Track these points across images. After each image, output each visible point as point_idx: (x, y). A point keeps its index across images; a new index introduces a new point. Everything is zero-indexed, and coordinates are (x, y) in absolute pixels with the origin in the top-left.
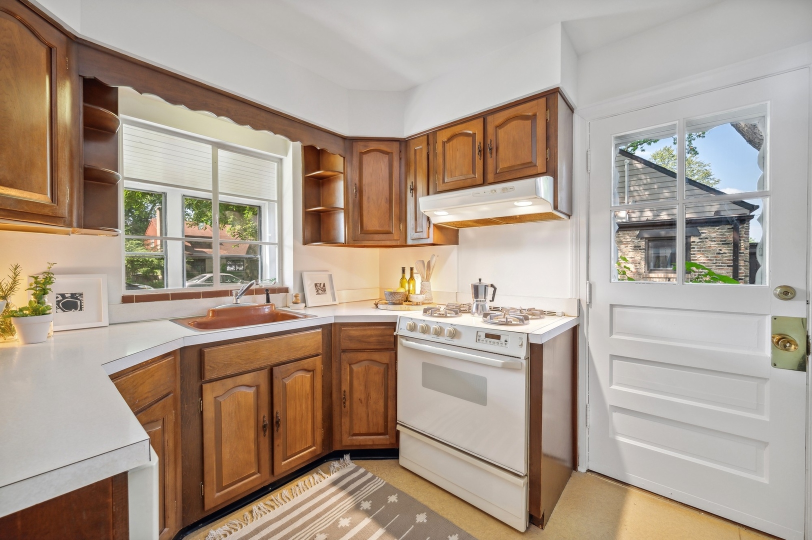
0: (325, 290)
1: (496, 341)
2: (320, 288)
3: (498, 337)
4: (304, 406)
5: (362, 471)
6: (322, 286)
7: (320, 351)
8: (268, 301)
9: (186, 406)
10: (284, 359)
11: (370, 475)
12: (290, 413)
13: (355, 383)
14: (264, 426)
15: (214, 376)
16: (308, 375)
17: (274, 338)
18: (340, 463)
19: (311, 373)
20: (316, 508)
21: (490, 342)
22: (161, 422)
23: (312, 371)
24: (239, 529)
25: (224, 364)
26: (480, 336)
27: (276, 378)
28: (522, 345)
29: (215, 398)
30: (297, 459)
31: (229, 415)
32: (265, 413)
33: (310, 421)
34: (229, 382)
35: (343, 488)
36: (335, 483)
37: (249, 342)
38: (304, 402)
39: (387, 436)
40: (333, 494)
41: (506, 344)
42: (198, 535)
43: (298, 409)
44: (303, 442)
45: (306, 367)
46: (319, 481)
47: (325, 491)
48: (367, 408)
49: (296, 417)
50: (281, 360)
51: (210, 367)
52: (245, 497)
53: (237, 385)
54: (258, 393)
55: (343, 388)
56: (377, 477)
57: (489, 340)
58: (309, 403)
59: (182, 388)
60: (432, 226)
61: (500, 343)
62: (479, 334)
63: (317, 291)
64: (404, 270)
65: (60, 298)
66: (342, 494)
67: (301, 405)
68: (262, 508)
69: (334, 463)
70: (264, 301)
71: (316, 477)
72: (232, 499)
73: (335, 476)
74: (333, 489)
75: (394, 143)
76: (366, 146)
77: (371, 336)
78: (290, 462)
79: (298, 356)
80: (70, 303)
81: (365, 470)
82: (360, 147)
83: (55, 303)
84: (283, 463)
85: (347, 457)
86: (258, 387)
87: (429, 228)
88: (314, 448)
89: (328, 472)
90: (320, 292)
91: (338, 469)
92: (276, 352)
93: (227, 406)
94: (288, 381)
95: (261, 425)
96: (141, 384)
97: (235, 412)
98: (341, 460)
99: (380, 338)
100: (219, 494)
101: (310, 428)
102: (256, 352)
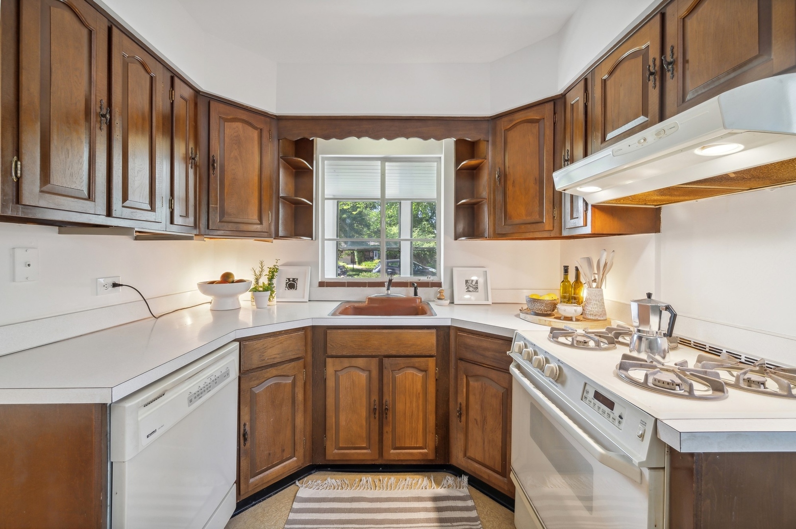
0: (477, 288)
1: (607, 410)
2: (471, 285)
3: (610, 405)
4: (414, 405)
5: (470, 503)
6: (474, 283)
7: (434, 353)
8: (416, 294)
9: (316, 371)
10: (394, 353)
11: (474, 514)
12: (400, 407)
13: (472, 398)
14: (375, 409)
15: (334, 353)
16: (420, 375)
17: (384, 331)
18: (455, 481)
19: (424, 373)
20: (402, 512)
21: (599, 408)
22: (292, 378)
23: (425, 371)
24: (344, 489)
25: (341, 345)
26: (588, 392)
27: (386, 368)
28: (642, 436)
29: (336, 371)
30: (406, 453)
31: (345, 389)
32: (375, 397)
33: (421, 421)
34: (346, 362)
35: (439, 510)
36: (435, 499)
37: (361, 331)
38: (414, 400)
39: (506, 479)
40: (426, 510)
41: (620, 422)
42: (323, 476)
43: (408, 404)
44: (413, 441)
45: (417, 365)
46: (424, 488)
47: (421, 501)
48: (483, 433)
49: (405, 412)
50: (391, 353)
51: (331, 345)
52: (359, 465)
53: (352, 365)
54: (370, 378)
55: (460, 400)
56: (479, 522)
57: (598, 403)
58: (421, 402)
59: (313, 356)
60: (590, 208)
61: (612, 415)
62: (587, 388)
63: (468, 288)
64: (566, 270)
65: (288, 281)
66: (433, 515)
67: (411, 402)
68: (369, 482)
69: (449, 477)
70: (412, 294)
71: (426, 481)
72: (347, 460)
73: (441, 491)
74: (430, 504)
75: (546, 104)
76: (511, 121)
77: (486, 349)
78: (399, 454)
79: (407, 353)
80: (291, 285)
81: (473, 504)
82: (503, 124)
83: (285, 284)
84: (392, 451)
85: (465, 479)
86: (370, 371)
87: (586, 210)
88: (425, 451)
89: (438, 483)
90: (471, 289)
91: (449, 487)
92: (386, 345)
93: (344, 381)
94: (399, 376)
95: (372, 407)
96: (270, 348)
97: (350, 388)
98: (458, 479)
99: (497, 354)
100: (336, 451)
101: (421, 429)
102: (367, 340)
